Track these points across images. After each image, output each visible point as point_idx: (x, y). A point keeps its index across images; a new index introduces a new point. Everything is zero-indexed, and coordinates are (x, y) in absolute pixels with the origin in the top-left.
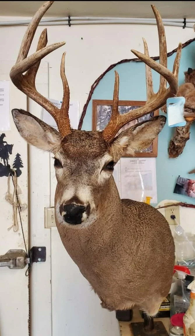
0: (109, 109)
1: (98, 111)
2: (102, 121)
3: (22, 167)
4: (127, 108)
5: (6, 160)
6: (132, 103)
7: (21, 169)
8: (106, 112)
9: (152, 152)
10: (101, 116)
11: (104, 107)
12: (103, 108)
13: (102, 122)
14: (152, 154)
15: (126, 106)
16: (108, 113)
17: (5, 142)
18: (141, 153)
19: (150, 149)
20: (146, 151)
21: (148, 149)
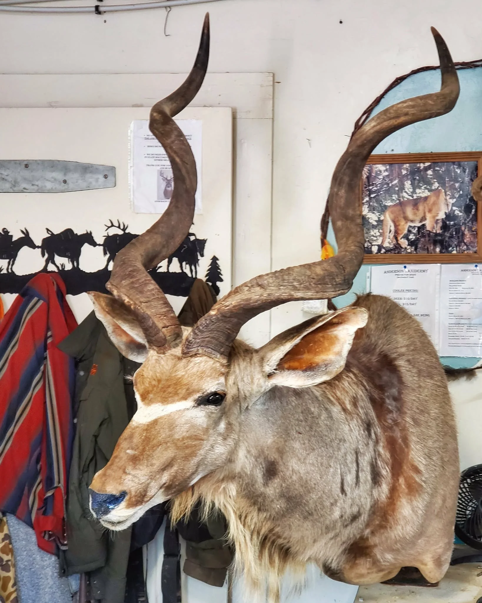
0: (386, 170)
1: (365, 176)
2: (372, 196)
3: (221, 280)
4: (422, 166)
5: (193, 267)
6: (433, 157)
7: (218, 284)
8: (381, 177)
9: (475, 252)
10: (369, 186)
11: (376, 168)
12: (375, 170)
13: (372, 198)
14: (476, 255)
15: (420, 163)
16: (383, 179)
17: (193, 234)
18: (454, 255)
19: (471, 246)
20: (464, 251)
21: (467, 246)
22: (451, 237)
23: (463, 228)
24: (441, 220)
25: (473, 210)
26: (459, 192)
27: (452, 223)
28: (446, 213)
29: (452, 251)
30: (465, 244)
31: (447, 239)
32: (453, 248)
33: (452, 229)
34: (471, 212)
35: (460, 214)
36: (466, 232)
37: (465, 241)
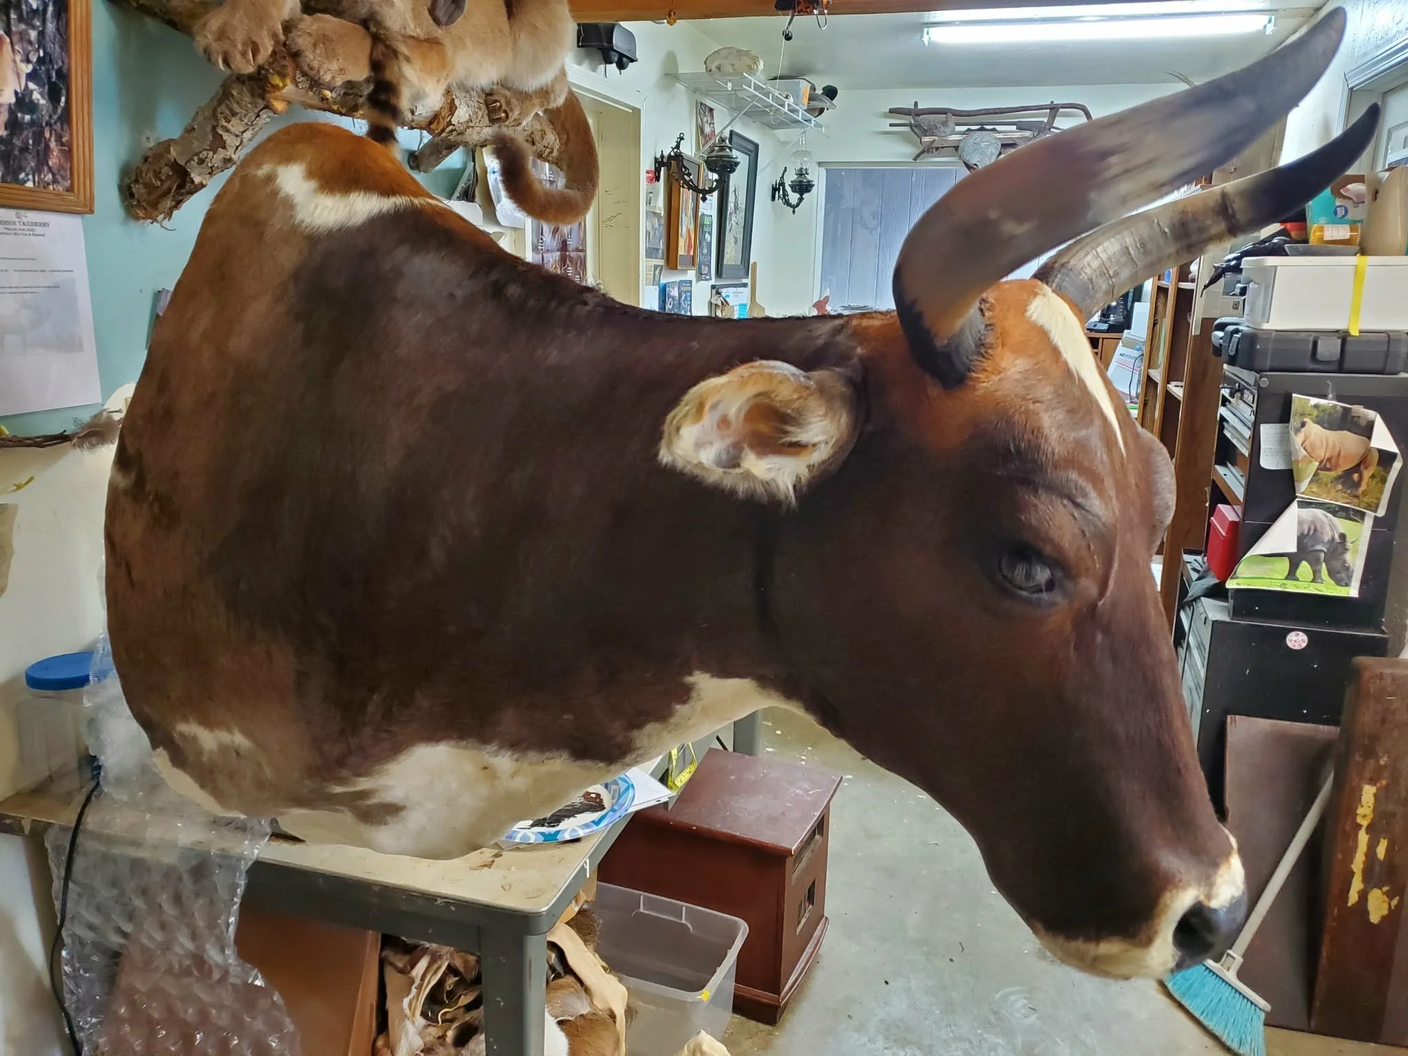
9: (68, 189)
14: (69, 196)
18: (29, 190)
19: (62, 176)
20: (48, 184)
21: (54, 175)
22: (24, 149)
23: (47, 135)
24: (7, 107)
25: (63, 99)
26: (38, 50)
27: (27, 118)
28: (16, 93)
29: (25, 182)
30: (50, 168)
31: (16, 152)
32: (27, 175)
33: (26, 132)
34: (59, 101)
35: (42, 102)
36: (53, 144)
37: (50, 163)
